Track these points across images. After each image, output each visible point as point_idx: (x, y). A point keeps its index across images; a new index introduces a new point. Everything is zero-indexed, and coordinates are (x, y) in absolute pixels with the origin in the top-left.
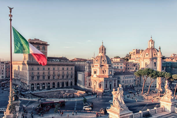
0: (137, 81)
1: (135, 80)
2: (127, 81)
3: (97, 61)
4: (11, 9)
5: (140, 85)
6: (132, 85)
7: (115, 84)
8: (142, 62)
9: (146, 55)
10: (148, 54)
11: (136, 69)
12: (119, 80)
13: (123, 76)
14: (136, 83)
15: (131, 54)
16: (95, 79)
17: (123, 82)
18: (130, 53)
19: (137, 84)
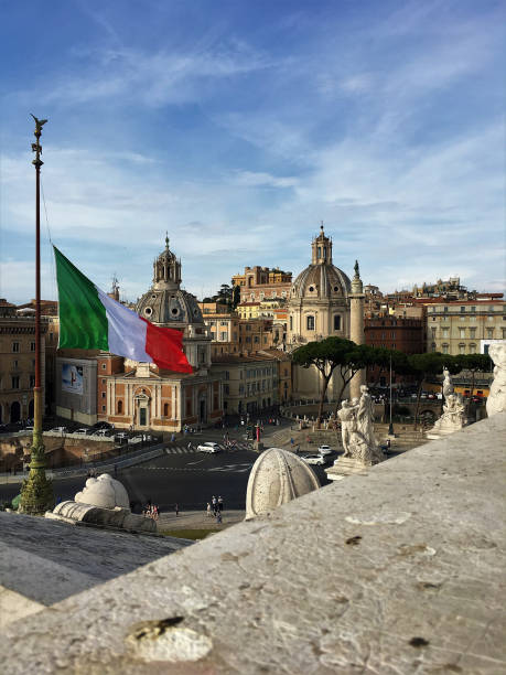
0: (283, 382)
1: (277, 382)
2: (254, 385)
3: (148, 311)
4: (39, 124)
5: (291, 398)
6: (269, 399)
7: (216, 399)
8: (296, 316)
9: (308, 291)
10: (314, 286)
11: (276, 341)
12: (228, 382)
13: (241, 369)
14: (279, 392)
15: (238, 283)
16: (144, 384)
17: (241, 389)
18: (233, 282)
19: (283, 393)
